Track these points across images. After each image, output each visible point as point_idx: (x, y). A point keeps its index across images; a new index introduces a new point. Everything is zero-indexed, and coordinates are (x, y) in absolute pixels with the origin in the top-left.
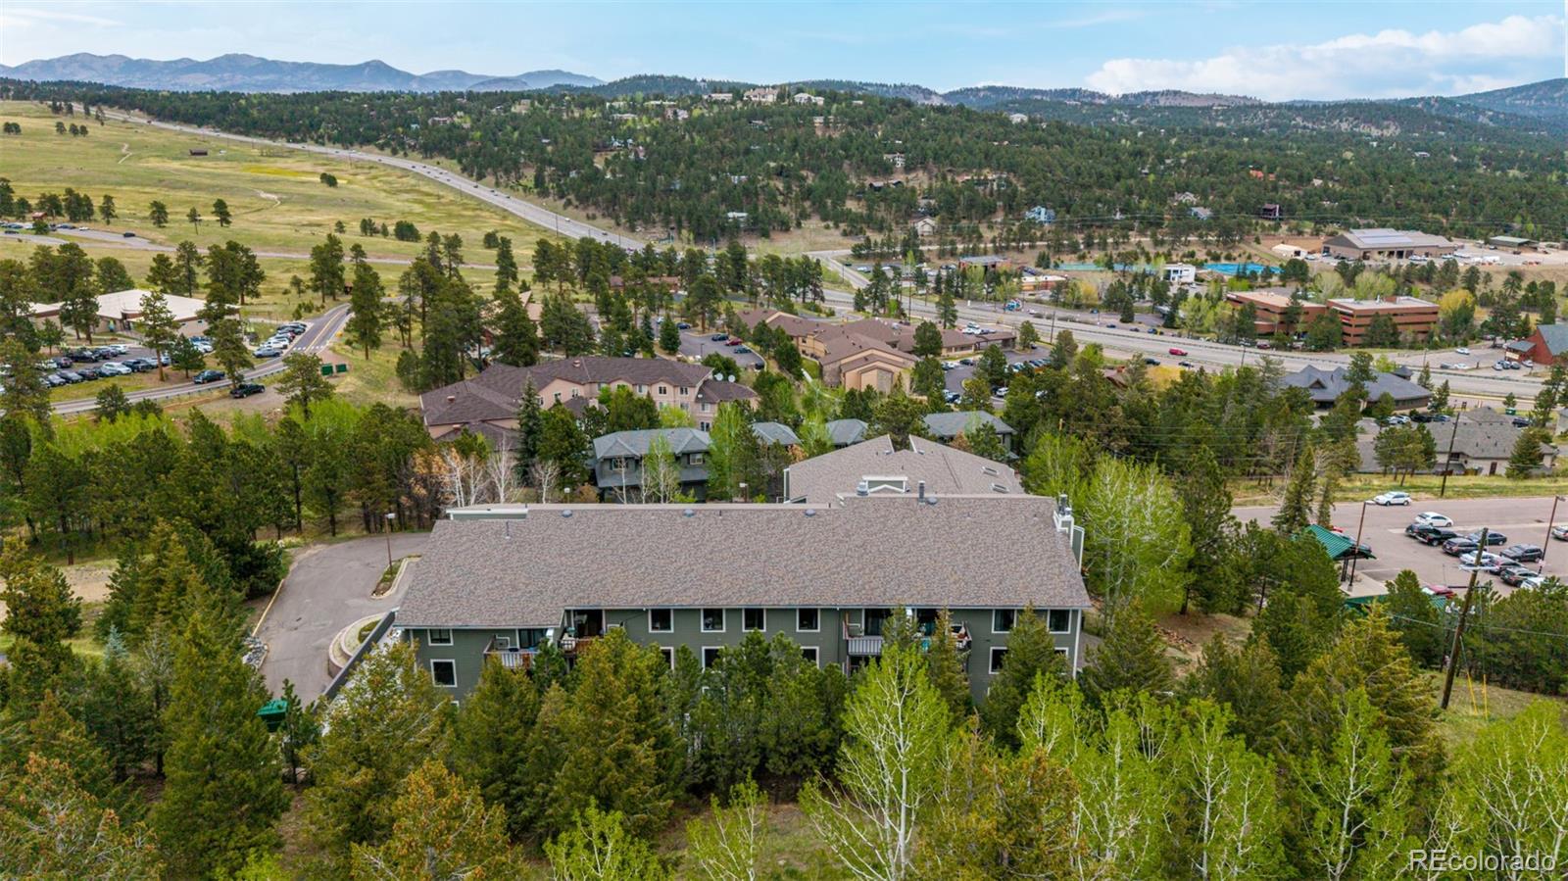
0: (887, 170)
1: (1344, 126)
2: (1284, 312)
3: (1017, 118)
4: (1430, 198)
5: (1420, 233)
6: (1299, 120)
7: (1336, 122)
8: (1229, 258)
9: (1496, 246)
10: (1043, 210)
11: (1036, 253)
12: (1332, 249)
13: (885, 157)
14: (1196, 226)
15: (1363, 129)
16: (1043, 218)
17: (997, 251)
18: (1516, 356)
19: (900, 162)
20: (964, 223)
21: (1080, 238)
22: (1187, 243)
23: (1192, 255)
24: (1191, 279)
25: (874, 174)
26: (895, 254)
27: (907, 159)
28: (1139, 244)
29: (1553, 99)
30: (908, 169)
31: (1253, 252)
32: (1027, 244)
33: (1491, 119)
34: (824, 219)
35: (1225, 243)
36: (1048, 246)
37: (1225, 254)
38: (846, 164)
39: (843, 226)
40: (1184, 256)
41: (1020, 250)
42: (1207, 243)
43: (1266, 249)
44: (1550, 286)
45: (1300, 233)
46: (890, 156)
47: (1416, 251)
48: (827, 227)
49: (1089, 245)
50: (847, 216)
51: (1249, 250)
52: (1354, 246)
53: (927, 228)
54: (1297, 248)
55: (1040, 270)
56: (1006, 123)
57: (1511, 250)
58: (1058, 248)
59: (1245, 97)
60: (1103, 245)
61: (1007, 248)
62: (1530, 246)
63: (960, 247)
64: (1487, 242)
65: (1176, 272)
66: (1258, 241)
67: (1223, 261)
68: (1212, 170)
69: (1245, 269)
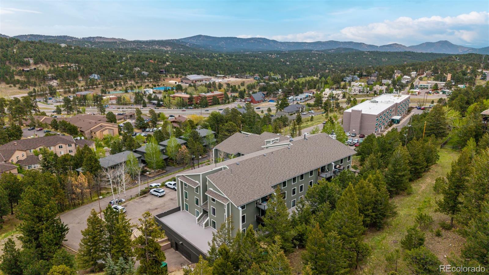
0: (28, 64)
1: (156, 47)
2: (189, 99)
3: (63, 45)
4: (197, 66)
5: (202, 75)
6: (144, 46)
7: (154, 46)
8: (158, 86)
9: (218, 77)
10: (96, 75)
11: (100, 89)
12: (183, 81)
13: (25, 59)
14: (145, 77)
15: (162, 48)
16: (96, 78)
17: (85, 90)
18: (248, 102)
19: (31, 61)
20: (68, 81)
21: (112, 83)
22: (145, 82)
23: (148, 86)
24: (152, 93)
25: (22, 66)
26: (46, 94)
27: (34, 60)
28: (131, 84)
29: (200, 40)
30: (36, 63)
31: (164, 83)
32: (95, 86)
33: (189, 45)
34: (8, 83)
35: (156, 81)
36: (102, 87)
37: (157, 85)
38: (7, 63)
39: (18, 86)
40: (146, 86)
41: (94, 89)
42: (151, 82)
43: (166, 82)
44: (235, 86)
45: (173, 77)
46: (27, 59)
47: (203, 80)
48: (11, 87)
49: (116, 85)
50: (18, 82)
51: (163, 83)
52: (189, 80)
53: (55, 84)
54: (176, 81)
55: (103, 94)
56: (60, 47)
57: (222, 78)
58: (107, 87)
59: (122, 39)
60: (121, 85)
61: (89, 88)
62: (225, 77)
63: (72, 89)
64: (216, 77)
65: (147, 91)
66: (164, 80)
67: (157, 87)
68: (138, 60)
69: (166, 88)
